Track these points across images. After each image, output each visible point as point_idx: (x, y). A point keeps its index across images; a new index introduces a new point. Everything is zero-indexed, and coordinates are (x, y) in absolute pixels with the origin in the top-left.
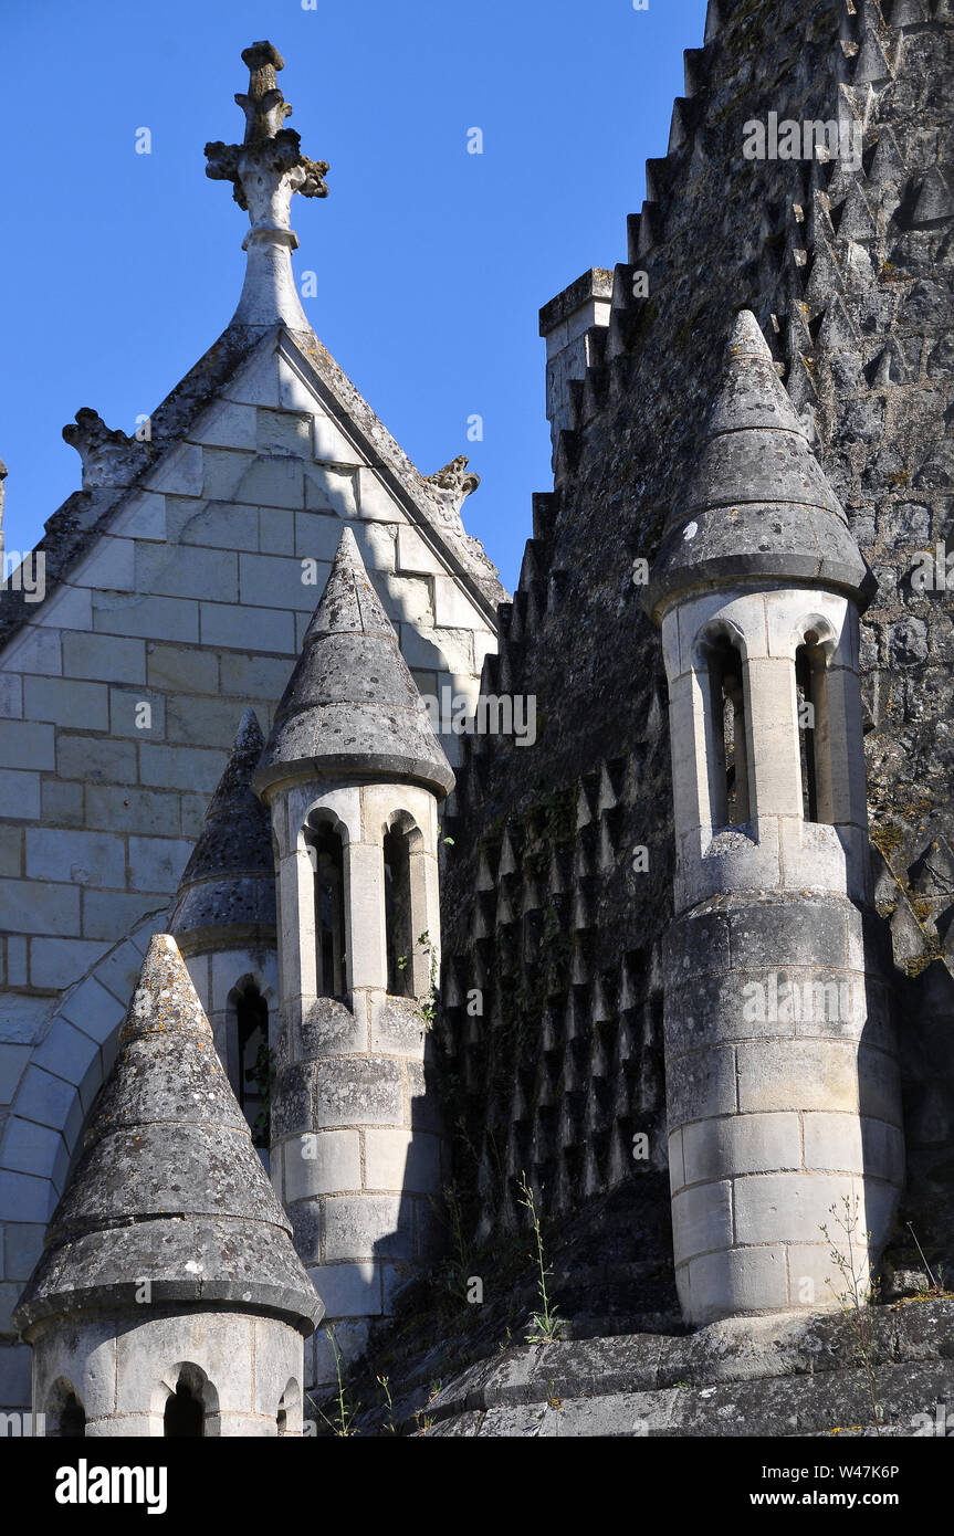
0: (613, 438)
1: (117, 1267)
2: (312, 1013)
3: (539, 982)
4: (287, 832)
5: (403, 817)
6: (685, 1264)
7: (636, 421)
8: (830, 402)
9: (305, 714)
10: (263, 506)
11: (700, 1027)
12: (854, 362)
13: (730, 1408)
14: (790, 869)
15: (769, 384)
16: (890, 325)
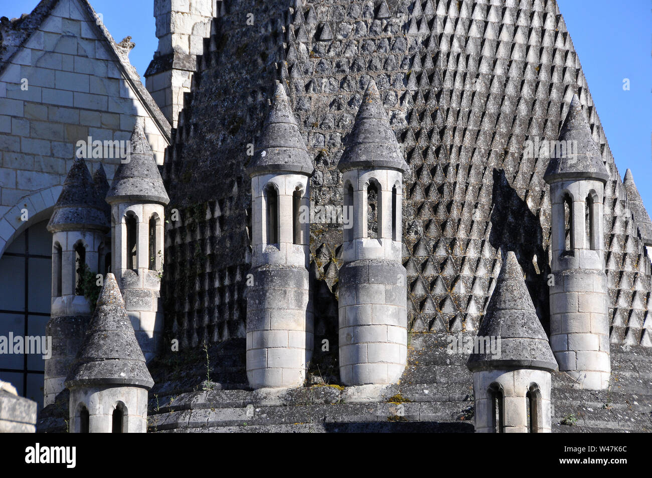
0: (213, 80)
1: (101, 373)
2: (125, 274)
3: (194, 266)
4: (118, 217)
5: (155, 214)
6: (250, 371)
7: (222, 77)
8: (294, 96)
9: (126, 180)
10: (64, 54)
11: (260, 303)
12: (302, 84)
13: (265, 415)
14: (289, 259)
15: (287, 108)
16: (312, 73)
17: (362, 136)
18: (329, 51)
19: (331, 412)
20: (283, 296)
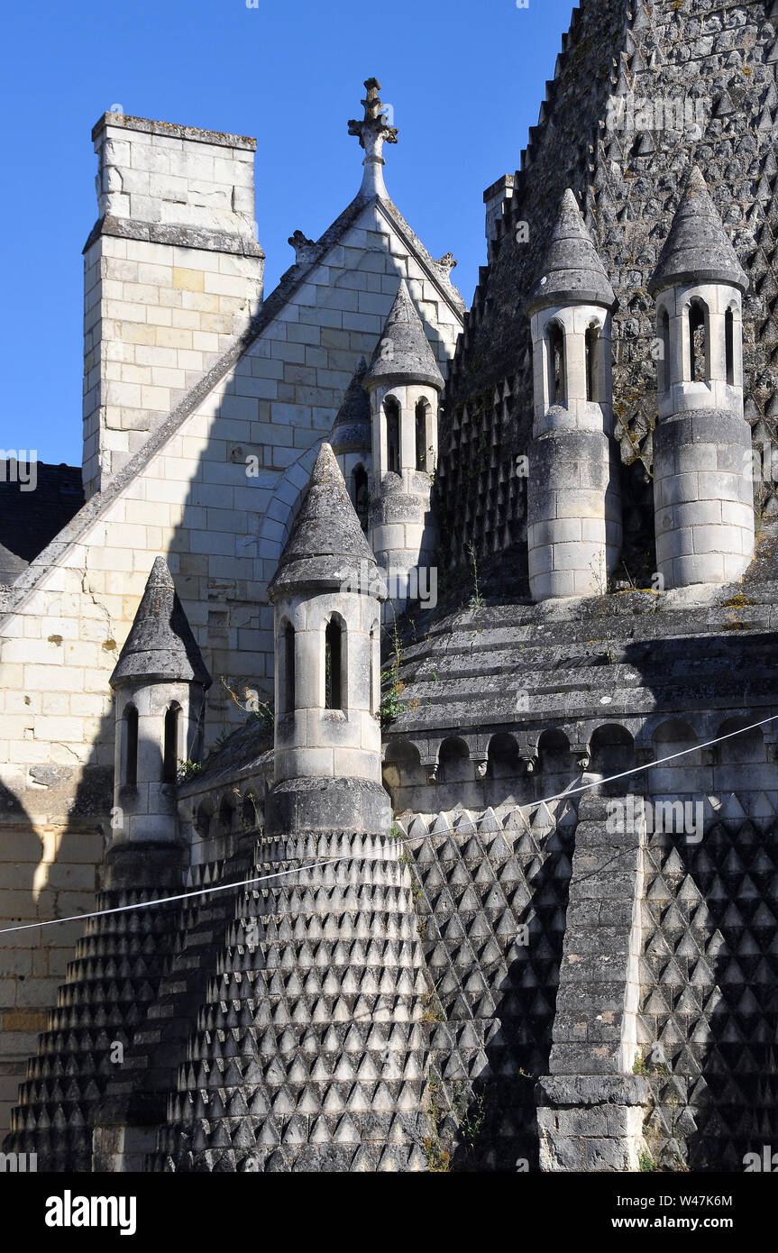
1: (307, 574)
2: (385, 477)
3: (477, 466)
4: (376, 405)
5: (423, 399)
6: (533, 577)
8: (602, 228)
10: (369, 272)
11: (542, 484)
12: (613, 212)
13: (549, 634)
14: (580, 420)
15: (577, 220)
16: (627, 197)
17: (681, 240)
18: (650, 166)
19: (641, 624)
20: (572, 471)
